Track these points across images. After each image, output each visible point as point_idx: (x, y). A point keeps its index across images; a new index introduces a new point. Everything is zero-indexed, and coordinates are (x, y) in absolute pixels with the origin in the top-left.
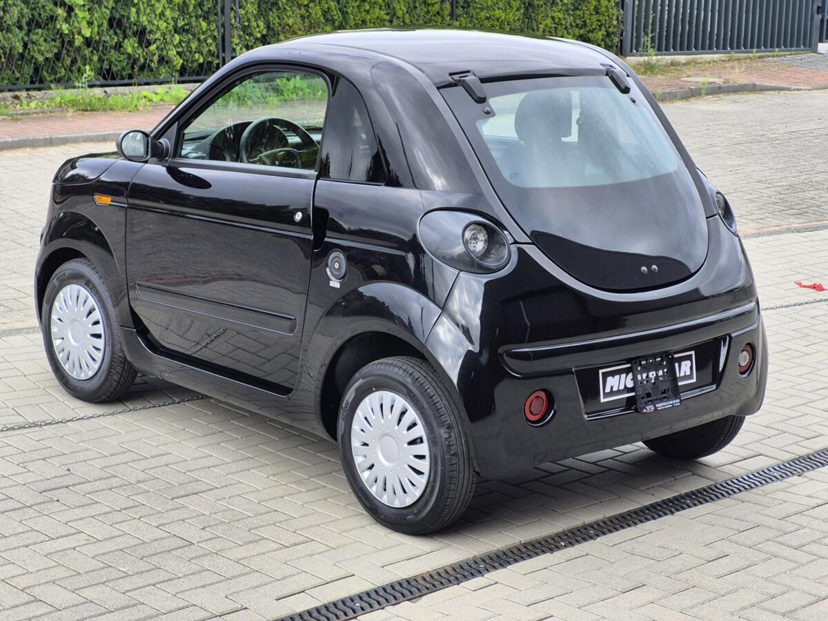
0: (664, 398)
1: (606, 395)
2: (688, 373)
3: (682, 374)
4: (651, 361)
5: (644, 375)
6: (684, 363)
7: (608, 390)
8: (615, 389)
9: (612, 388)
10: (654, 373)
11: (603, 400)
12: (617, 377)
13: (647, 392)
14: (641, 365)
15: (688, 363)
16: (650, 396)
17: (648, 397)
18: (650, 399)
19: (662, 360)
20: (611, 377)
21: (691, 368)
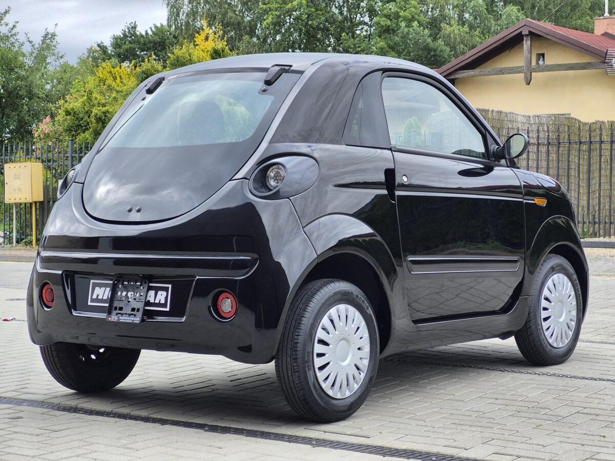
0: (133, 314)
1: (93, 300)
2: (163, 301)
3: (157, 301)
4: (132, 283)
5: (124, 294)
6: (160, 293)
7: (94, 297)
8: (100, 297)
9: (98, 296)
10: (133, 293)
11: (89, 303)
12: (103, 289)
13: (121, 306)
14: (123, 284)
15: (164, 293)
16: (122, 310)
17: (119, 310)
18: (120, 312)
19: (141, 285)
20: (99, 288)
21: (166, 298)
